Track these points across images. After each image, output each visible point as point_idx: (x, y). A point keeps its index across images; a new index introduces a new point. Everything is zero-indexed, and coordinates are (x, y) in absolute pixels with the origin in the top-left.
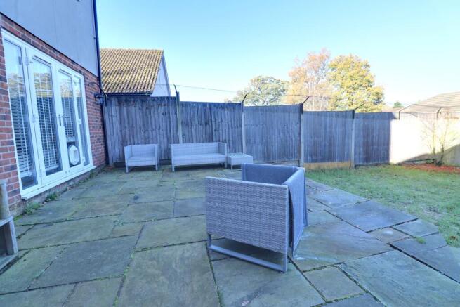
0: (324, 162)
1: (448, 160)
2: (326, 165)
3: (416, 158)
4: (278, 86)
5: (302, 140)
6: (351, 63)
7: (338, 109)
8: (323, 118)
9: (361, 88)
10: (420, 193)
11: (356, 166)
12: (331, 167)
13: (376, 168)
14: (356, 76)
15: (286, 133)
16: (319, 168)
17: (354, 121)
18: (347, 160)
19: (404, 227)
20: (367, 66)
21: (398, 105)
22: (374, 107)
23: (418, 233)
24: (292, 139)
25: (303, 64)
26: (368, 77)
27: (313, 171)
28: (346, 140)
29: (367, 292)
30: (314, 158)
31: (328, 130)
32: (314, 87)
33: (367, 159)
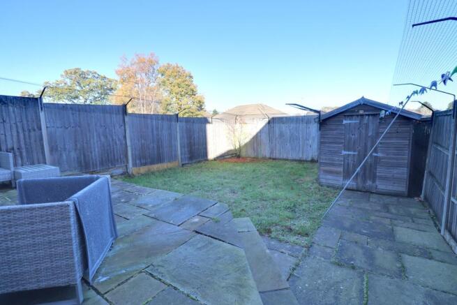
0: (154, 164)
1: (243, 154)
2: (155, 167)
3: (225, 153)
4: (104, 84)
5: (129, 143)
6: (177, 73)
7: (169, 113)
8: (149, 121)
9: (187, 95)
10: (226, 181)
11: (183, 165)
12: (161, 168)
13: (199, 165)
14: (183, 85)
15: (109, 136)
16: (149, 170)
17: (178, 124)
18: (175, 160)
19: (207, 213)
20: (191, 77)
21: (215, 113)
22: (199, 113)
23: (216, 214)
24: (116, 143)
25: (132, 65)
26: (192, 87)
27: (142, 175)
28: (173, 142)
29: (169, 285)
30: (143, 161)
31: (155, 132)
32: (144, 89)
33: (191, 158)
